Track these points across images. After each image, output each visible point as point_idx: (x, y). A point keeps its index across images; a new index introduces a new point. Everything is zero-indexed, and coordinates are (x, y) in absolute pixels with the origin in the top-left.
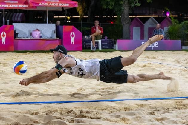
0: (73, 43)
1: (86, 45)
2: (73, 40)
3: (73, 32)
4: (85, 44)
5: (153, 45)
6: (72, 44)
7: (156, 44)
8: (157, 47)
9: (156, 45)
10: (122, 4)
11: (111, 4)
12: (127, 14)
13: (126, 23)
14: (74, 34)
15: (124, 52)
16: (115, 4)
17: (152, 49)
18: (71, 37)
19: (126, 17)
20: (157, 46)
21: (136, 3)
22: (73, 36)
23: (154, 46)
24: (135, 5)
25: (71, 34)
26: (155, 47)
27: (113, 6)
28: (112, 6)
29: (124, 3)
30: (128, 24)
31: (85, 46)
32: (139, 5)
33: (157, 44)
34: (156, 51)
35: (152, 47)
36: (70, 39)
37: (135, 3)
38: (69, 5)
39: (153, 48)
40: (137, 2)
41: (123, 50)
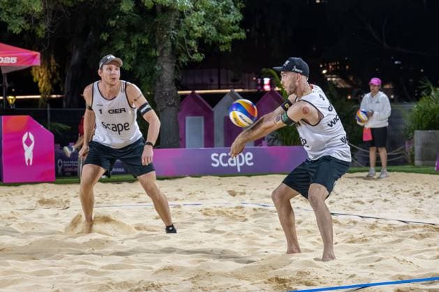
0: (29, 161)
1: (65, 165)
2: (29, 153)
3: (28, 131)
4: (60, 164)
5: (241, 161)
6: (27, 164)
7: (249, 156)
8: (252, 164)
9: (247, 159)
10: (156, 57)
11: (127, 57)
12: (170, 82)
13: (168, 105)
14: (32, 137)
15: (166, 181)
16: (137, 57)
17: (239, 170)
18: (25, 146)
19: (167, 89)
20: (250, 162)
21: (193, 52)
22: (28, 142)
23: (242, 164)
24: (190, 59)
25: (25, 138)
27: (132, 63)
28: (129, 63)
29: (162, 52)
30: (173, 108)
31: (63, 170)
32: (201, 58)
33: (250, 159)
34: (249, 176)
35: (239, 165)
36: (23, 151)
37: (189, 53)
38: (18, 60)
40: (196, 51)
41: (164, 176)
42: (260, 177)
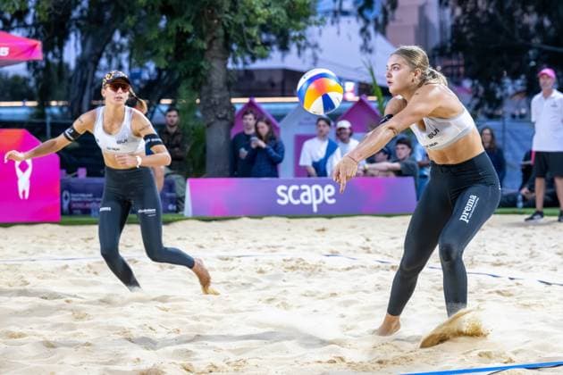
0: (24, 193)
1: (74, 199)
2: (24, 182)
4: (66, 198)
5: (318, 197)
6: (21, 197)
7: (329, 191)
8: (333, 201)
9: (327, 195)
10: (203, 51)
11: (163, 50)
12: (221, 85)
13: (217, 118)
15: (214, 223)
16: (176, 50)
17: (315, 209)
18: (19, 171)
19: (217, 96)
20: (330, 198)
21: (254, 45)
22: (24, 167)
24: (250, 53)
25: (18, 161)
26: (324, 201)
27: (170, 58)
28: (166, 58)
29: (211, 44)
30: (224, 122)
31: (70, 206)
33: (331, 194)
34: (330, 217)
35: (316, 203)
36: (15, 179)
37: (248, 45)
38: (10, 52)
39: (318, 206)
40: (259, 42)
41: (211, 216)
42: (344, 219)
